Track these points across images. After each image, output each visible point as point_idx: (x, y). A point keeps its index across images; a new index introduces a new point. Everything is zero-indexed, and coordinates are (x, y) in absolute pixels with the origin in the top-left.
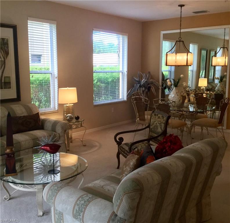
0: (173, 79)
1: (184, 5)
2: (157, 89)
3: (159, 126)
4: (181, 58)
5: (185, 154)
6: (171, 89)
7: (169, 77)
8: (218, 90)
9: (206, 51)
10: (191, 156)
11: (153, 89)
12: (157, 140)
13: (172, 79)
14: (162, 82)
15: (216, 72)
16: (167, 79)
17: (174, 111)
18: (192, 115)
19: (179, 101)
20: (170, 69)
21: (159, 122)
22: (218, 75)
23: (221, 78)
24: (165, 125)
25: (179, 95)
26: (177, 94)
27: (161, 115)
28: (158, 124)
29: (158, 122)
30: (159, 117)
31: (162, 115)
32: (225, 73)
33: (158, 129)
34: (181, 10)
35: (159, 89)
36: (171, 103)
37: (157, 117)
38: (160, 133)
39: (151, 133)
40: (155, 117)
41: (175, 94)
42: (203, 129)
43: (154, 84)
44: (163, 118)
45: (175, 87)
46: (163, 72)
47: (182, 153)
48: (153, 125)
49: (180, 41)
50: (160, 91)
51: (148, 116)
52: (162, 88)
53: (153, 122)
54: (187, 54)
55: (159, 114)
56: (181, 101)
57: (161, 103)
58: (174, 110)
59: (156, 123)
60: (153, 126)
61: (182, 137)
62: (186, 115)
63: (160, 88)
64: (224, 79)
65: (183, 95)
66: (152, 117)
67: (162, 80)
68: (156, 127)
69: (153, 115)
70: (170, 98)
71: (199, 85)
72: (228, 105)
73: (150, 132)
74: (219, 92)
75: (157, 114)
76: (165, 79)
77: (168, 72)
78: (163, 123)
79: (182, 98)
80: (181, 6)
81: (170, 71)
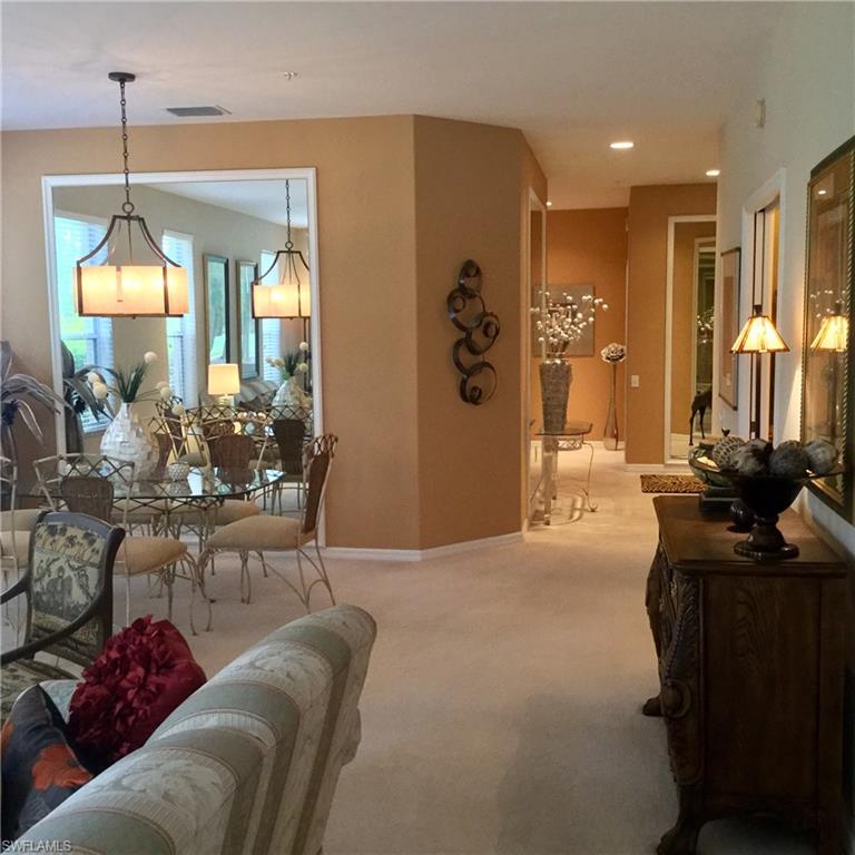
0: (112, 368)
1: (131, 77)
2: (45, 413)
3: (74, 579)
4: (140, 286)
5: (223, 716)
6: (105, 410)
7: (89, 362)
8: (286, 406)
9: (222, 266)
10: (249, 721)
11: (27, 415)
12: (69, 642)
13: (108, 370)
14: (65, 384)
15: (266, 342)
16: (87, 371)
17: (131, 502)
18: (205, 509)
19: (149, 458)
20: (92, 331)
21: (72, 563)
22: (272, 350)
23: (290, 361)
24: (100, 573)
25: (143, 434)
26: (138, 433)
27: (80, 528)
28: (68, 573)
29: (68, 561)
30: (71, 540)
31: (86, 529)
32: (303, 345)
33: (69, 592)
34: (123, 93)
35: (53, 411)
36: (117, 471)
37: (61, 540)
38: (83, 612)
39: (40, 614)
40: (51, 539)
41: (129, 428)
42: (246, 560)
43: (31, 394)
44: (92, 542)
45: (126, 401)
46: (66, 343)
47: (209, 709)
48: (46, 579)
49: (128, 218)
50: (60, 420)
51: (13, 533)
52: (66, 409)
53: (44, 565)
54: (161, 269)
55: (72, 526)
56: (156, 458)
57: (74, 474)
58: (131, 498)
59: (61, 569)
60: (45, 583)
61: (170, 601)
62: (182, 513)
63: (60, 407)
64: (302, 366)
65: (161, 432)
66: (39, 543)
67: (64, 377)
68: (62, 583)
69: (42, 530)
70: (106, 447)
71: (211, 391)
72: (331, 460)
73: (34, 611)
74: (287, 414)
75: (59, 524)
76: (76, 371)
77: (84, 341)
78: (92, 565)
79: (156, 444)
80: (123, 78)
81: (95, 340)
